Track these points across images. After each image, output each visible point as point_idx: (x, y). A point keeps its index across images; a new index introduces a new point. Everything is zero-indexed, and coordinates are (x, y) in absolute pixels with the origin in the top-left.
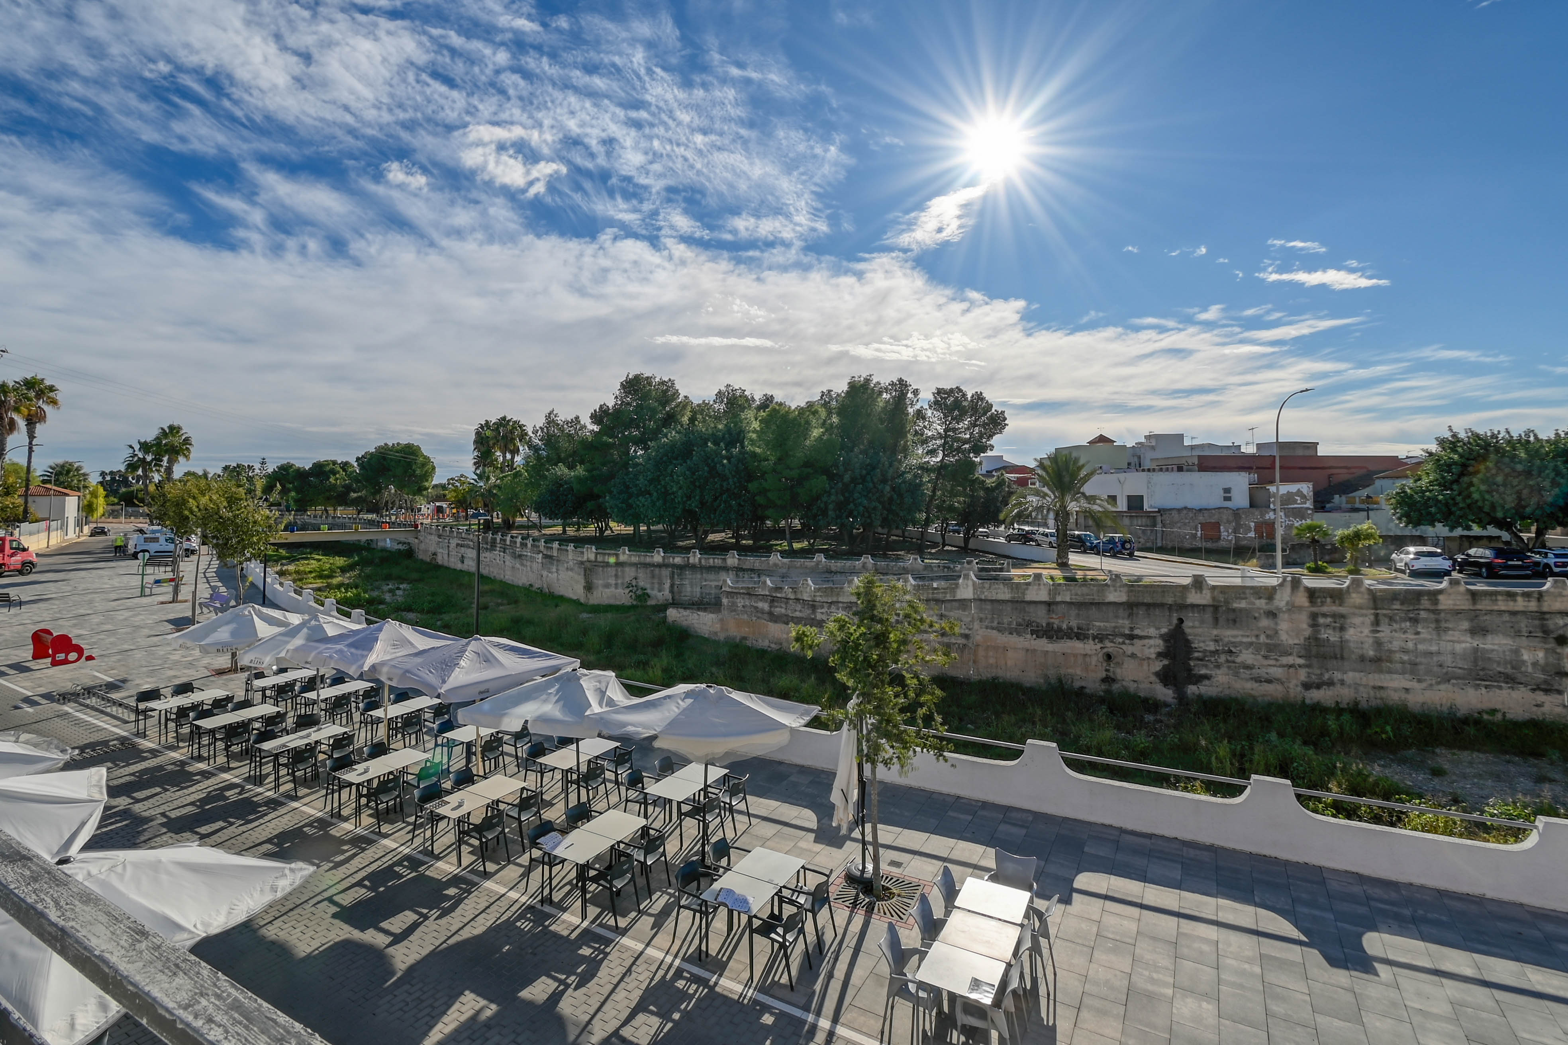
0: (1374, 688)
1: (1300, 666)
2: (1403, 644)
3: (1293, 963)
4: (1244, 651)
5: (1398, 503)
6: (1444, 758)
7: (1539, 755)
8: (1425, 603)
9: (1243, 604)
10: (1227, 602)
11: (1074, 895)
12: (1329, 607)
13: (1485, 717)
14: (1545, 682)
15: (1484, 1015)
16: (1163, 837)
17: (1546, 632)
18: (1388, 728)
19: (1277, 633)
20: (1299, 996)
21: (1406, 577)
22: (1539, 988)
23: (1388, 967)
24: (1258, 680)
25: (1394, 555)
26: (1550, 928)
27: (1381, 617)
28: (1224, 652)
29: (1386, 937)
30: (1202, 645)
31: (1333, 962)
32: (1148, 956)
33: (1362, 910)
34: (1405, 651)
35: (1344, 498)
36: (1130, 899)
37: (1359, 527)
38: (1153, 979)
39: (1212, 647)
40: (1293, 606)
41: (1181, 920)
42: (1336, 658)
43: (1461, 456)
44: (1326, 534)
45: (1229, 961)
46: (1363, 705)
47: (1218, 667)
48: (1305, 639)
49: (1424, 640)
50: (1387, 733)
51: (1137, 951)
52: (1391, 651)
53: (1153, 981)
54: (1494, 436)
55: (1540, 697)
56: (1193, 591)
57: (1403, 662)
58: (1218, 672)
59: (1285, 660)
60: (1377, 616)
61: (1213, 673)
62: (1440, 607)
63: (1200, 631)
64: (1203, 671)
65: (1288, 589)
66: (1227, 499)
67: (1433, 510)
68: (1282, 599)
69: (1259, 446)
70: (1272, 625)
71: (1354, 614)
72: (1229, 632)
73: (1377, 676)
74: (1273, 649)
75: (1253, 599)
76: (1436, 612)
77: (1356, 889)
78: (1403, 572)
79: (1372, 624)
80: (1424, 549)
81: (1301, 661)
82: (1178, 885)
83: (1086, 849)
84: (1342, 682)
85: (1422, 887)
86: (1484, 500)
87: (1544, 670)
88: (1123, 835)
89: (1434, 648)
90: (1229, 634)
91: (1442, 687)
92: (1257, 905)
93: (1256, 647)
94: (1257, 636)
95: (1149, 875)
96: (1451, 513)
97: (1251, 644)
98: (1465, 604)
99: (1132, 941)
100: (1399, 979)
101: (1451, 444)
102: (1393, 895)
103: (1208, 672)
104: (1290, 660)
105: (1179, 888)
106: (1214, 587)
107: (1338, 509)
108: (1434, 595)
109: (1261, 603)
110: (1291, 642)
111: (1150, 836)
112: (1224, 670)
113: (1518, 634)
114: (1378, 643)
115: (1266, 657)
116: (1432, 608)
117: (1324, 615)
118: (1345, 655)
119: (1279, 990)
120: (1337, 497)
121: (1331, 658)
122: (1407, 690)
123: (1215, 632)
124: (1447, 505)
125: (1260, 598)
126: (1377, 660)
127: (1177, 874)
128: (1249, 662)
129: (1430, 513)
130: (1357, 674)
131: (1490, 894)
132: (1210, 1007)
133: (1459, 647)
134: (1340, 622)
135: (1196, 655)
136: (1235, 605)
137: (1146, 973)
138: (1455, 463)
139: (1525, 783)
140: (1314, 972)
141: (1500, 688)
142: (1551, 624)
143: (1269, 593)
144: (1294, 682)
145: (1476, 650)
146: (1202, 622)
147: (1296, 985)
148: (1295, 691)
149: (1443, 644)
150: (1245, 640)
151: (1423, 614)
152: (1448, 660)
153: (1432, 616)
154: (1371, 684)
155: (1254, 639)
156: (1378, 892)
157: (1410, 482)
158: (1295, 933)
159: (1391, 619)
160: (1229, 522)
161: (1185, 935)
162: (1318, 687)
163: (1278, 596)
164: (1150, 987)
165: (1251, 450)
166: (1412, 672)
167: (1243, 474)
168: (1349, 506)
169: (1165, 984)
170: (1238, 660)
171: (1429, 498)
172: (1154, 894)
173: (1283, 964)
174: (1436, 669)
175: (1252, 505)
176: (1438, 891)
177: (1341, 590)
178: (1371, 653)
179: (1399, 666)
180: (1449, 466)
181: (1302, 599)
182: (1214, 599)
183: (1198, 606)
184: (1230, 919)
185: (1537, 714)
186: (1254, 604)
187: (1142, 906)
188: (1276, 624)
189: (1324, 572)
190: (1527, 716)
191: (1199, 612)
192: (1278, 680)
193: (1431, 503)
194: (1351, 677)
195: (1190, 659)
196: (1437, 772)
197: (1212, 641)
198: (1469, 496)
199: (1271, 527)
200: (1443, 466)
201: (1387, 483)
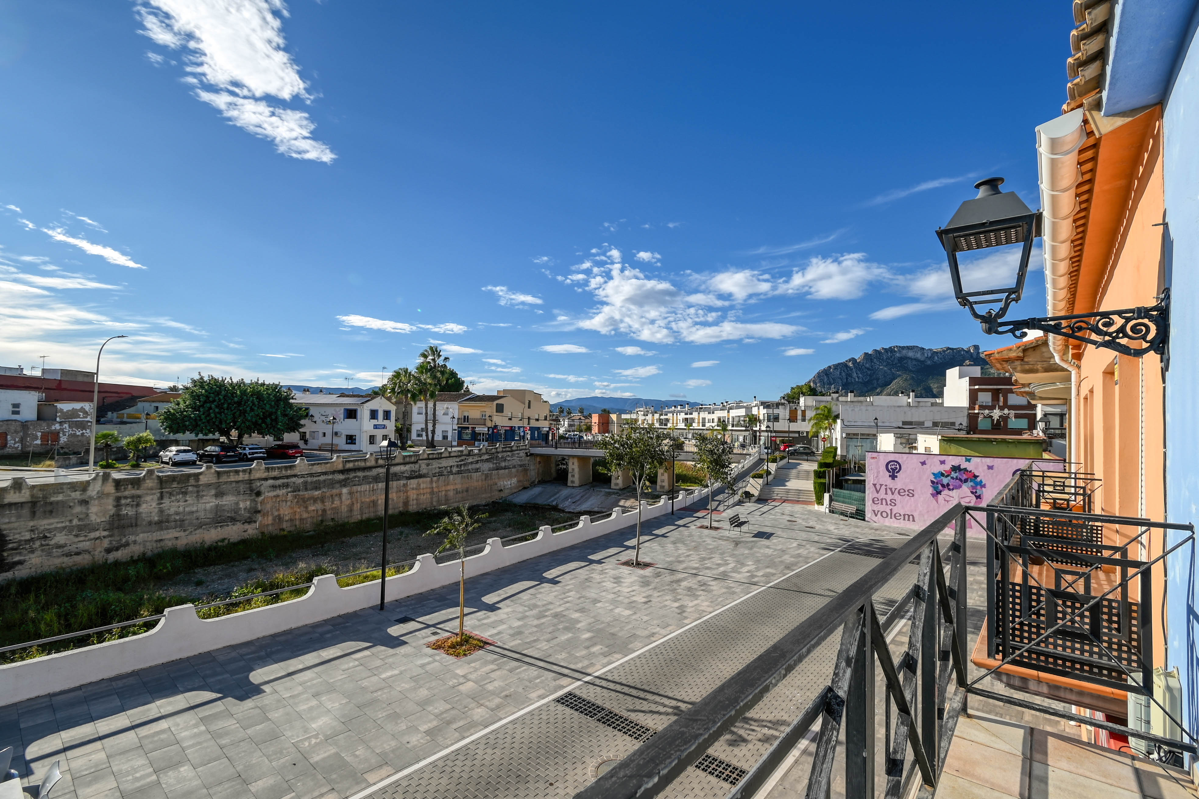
0: (156, 541)
1: (104, 537)
2: (176, 509)
3: (221, 712)
4: (58, 535)
5: (166, 419)
6: (200, 574)
7: (246, 558)
8: (192, 481)
9: (60, 497)
10: (45, 497)
11: (33, 765)
12: (130, 491)
13: (219, 544)
14: (250, 518)
15: (315, 682)
16: (91, 683)
17: (251, 490)
18: (168, 565)
19: (87, 515)
20: (233, 727)
21: (169, 466)
22: (327, 658)
23: (267, 685)
24: (69, 555)
25: (161, 453)
26: (320, 630)
27: (164, 494)
28: (39, 538)
29: (259, 671)
30: (17, 536)
31: (241, 698)
32: (125, 767)
33: (242, 664)
34: (177, 513)
35: (115, 414)
36: (87, 739)
37: (140, 434)
38: (136, 778)
39: (27, 536)
40: (103, 494)
41: (136, 730)
42: (132, 526)
43: (206, 391)
44: (116, 440)
45: (183, 734)
46: (149, 554)
47: (32, 551)
48: (110, 516)
49: (190, 505)
50: (167, 568)
51: (115, 769)
52: (169, 515)
53: (137, 779)
54: (223, 381)
55: (247, 526)
56: (12, 492)
57: (176, 521)
58: (32, 556)
59: (93, 535)
60: (162, 493)
61: (27, 558)
62: (200, 483)
63: (16, 525)
64: (17, 558)
65: (100, 482)
66: (16, 413)
67: (187, 423)
68: (93, 491)
69: (44, 371)
70: (84, 510)
71: (147, 494)
72: (45, 522)
73: (159, 533)
74: (85, 528)
75: (69, 493)
76: (197, 486)
77: (234, 654)
78: (167, 463)
79: (158, 499)
80: (182, 448)
81: (106, 533)
82: (122, 709)
83: (22, 726)
84: (135, 542)
85: (264, 637)
86: (216, 417)
87: (249, 512)
88: (53, 698)
89: (195, 509)
90: (44, 523)
91: (197, 532)
92: (183, 692)
93: (69, 530)
94: (71, 521)
95: (93, 715)
96: (197, 425)
97: (65, 528)
98: (213, 480)
99: (108, 765)
100: (275, 688)
101: (200, 383)
102: (253, 648)
103: (22, 558)
104: (97, 534)
105: (124, 711)
106: (34, 487)
107: (110, 422)
108: (197, 476)
109: (77, 495)
110: (98, 520)
111: (80, 688)
112: (38, 553)
113: (239, 493)
114: (161, 511)
115: (77, 536)
116: (196, 484)
117: (126, 498)
118: (139, 523)
119: (220, 731)
120: (110, 413)
121: (128, 526)
122: (177, 538)
123: (32, 523)
124: (195, 420)
125: (76, 491)
126: (159, 523)
127: (117, 703)
128: (62, 542)
129: (185, 426)
130: (146, 535)
131: (294, 626)
132: (186, 767)
133: (208, 506)
134: (137, 501)
135: (10, 546)
136: (52, 499)
137: (130, 777)
138: (202, 395)
139: (242, 575)
140: (234, 710)
141: (228, 525)
142: (254, 485)
143: (84, 486)
144: (99, 549)
145: (217, 506)
146: (19, 517)
147: (229, 724)
148: (99, 555)
149: (200, 505)
150: (59, 525)
151: (190, 489)
152: (202, 515)
153: (195, 489)
154: (155, 539)
155: (68, 524)
156: (244, 650)
157: (173, 405)
158: (214, 695)
159: (171, 494)
160: (16, 432)
161: (143, 737)
162: (117, 549)
163: (91, 488)
164: (138, 784)
165: (38, 373)
166: (181, 526)
167: (33, 393)
168: (119, 420)
169: (149, 775)
170: (52, 542)
171: (185, 416)
172: (104, 726)
173: (215, 717)
174: (195, 521)
175: (39, 418)
176: (271, 635)
177: (139, 478)
178: (156, 518)
179: (173, 524)
180: (199, 396)
181: (110, 488)
182: (32, 496)
183: (16, 504)
184: (170, 709)
185: (246, 536)
186: (70, 496)
187: (100, 738)
188: (88, 509)
189: (114, 468)
190: (239, 538)
191: (16, 509)
192: (88, 552)
193: (186, 419)
194: (141, 537)
195: (4, 551)
196: (199, 583)
197: (27, 531)
198: (209, 415)
199: (56, 435)
200: (195, 396)
201: (146, 405)
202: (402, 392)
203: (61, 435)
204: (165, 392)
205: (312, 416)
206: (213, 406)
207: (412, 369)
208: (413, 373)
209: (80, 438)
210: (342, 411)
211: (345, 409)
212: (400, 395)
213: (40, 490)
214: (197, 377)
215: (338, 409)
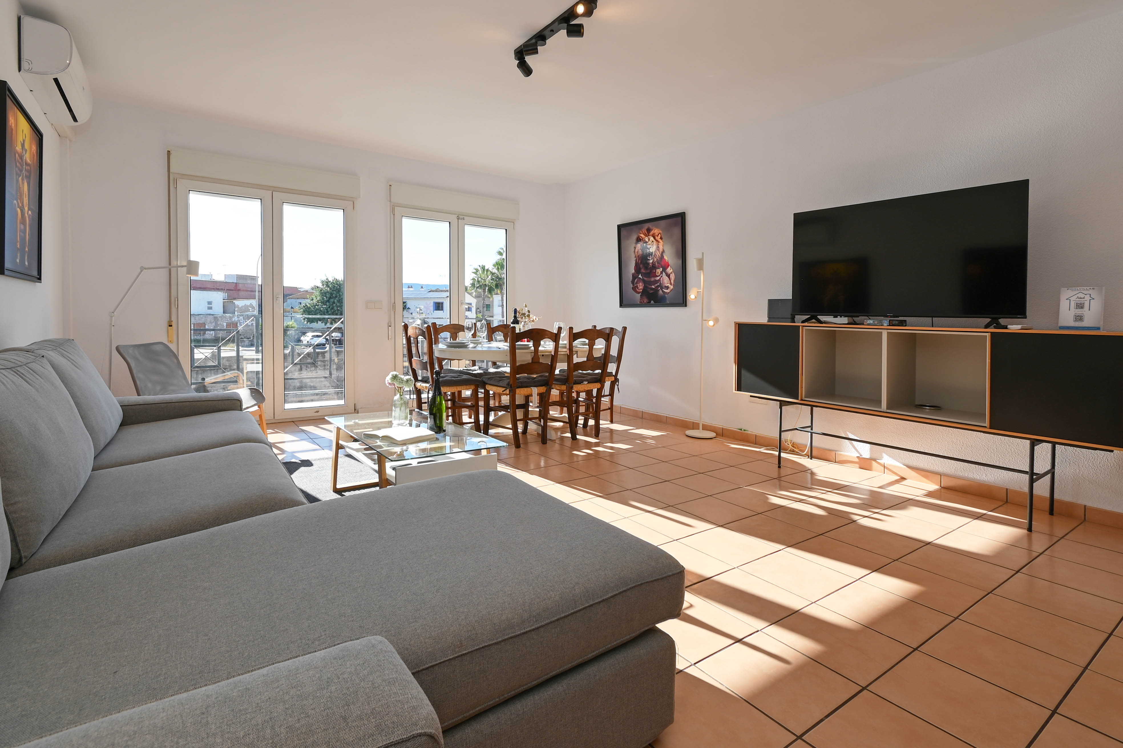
5: (304, 311)
8: (320, 358)
25: (302, 338)
37: (288, 323)
43: (330, 289)
62: (326, 359)
66: (210, 308)
69: (226, 277)
78: (306, 345)
79: (299, 370)
80: (316, 334)
98: (334, 356)
101: (326, 283)
108: (324, 354)
116: (323, 360)
138: (328, 292)
151: (319, 363)
153: (323, 363)
157: (309, 301)
160: (211, 322)
167: (219, 293)
171: (317, 309)
175: (224, 312)
180: (325, 293)
197: (221, 389)
198: (332, 308)
199: (235, 325)
200: (323, 293)
201: (293, 301)
202: (480, 286)
203: (238, 325)
204: (307, 291)
205: (409, 308)
206: (336, 301)
207: (490, 266)
208: (490, 269)
209: (250, 327)
210: (432, 304)
211: (434, 302)
212: (479, 290)
213: (227, 360)
214: (324, 279)
215: (428, 302)
